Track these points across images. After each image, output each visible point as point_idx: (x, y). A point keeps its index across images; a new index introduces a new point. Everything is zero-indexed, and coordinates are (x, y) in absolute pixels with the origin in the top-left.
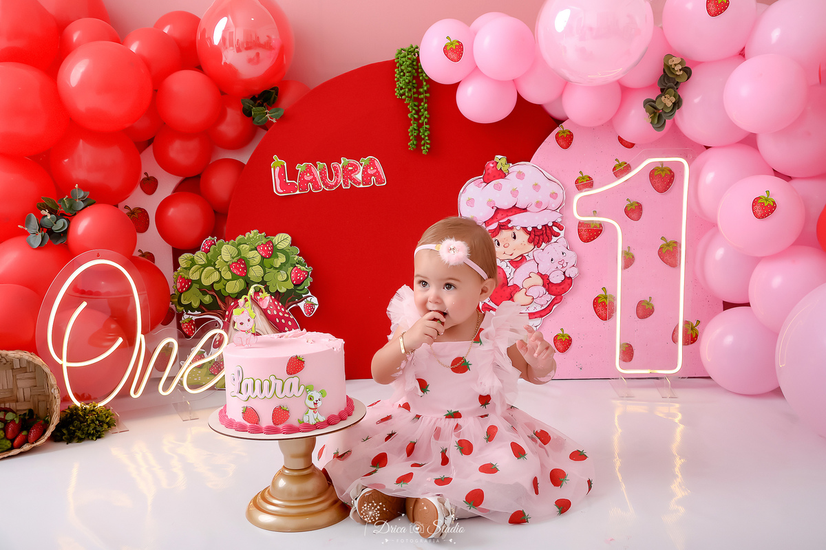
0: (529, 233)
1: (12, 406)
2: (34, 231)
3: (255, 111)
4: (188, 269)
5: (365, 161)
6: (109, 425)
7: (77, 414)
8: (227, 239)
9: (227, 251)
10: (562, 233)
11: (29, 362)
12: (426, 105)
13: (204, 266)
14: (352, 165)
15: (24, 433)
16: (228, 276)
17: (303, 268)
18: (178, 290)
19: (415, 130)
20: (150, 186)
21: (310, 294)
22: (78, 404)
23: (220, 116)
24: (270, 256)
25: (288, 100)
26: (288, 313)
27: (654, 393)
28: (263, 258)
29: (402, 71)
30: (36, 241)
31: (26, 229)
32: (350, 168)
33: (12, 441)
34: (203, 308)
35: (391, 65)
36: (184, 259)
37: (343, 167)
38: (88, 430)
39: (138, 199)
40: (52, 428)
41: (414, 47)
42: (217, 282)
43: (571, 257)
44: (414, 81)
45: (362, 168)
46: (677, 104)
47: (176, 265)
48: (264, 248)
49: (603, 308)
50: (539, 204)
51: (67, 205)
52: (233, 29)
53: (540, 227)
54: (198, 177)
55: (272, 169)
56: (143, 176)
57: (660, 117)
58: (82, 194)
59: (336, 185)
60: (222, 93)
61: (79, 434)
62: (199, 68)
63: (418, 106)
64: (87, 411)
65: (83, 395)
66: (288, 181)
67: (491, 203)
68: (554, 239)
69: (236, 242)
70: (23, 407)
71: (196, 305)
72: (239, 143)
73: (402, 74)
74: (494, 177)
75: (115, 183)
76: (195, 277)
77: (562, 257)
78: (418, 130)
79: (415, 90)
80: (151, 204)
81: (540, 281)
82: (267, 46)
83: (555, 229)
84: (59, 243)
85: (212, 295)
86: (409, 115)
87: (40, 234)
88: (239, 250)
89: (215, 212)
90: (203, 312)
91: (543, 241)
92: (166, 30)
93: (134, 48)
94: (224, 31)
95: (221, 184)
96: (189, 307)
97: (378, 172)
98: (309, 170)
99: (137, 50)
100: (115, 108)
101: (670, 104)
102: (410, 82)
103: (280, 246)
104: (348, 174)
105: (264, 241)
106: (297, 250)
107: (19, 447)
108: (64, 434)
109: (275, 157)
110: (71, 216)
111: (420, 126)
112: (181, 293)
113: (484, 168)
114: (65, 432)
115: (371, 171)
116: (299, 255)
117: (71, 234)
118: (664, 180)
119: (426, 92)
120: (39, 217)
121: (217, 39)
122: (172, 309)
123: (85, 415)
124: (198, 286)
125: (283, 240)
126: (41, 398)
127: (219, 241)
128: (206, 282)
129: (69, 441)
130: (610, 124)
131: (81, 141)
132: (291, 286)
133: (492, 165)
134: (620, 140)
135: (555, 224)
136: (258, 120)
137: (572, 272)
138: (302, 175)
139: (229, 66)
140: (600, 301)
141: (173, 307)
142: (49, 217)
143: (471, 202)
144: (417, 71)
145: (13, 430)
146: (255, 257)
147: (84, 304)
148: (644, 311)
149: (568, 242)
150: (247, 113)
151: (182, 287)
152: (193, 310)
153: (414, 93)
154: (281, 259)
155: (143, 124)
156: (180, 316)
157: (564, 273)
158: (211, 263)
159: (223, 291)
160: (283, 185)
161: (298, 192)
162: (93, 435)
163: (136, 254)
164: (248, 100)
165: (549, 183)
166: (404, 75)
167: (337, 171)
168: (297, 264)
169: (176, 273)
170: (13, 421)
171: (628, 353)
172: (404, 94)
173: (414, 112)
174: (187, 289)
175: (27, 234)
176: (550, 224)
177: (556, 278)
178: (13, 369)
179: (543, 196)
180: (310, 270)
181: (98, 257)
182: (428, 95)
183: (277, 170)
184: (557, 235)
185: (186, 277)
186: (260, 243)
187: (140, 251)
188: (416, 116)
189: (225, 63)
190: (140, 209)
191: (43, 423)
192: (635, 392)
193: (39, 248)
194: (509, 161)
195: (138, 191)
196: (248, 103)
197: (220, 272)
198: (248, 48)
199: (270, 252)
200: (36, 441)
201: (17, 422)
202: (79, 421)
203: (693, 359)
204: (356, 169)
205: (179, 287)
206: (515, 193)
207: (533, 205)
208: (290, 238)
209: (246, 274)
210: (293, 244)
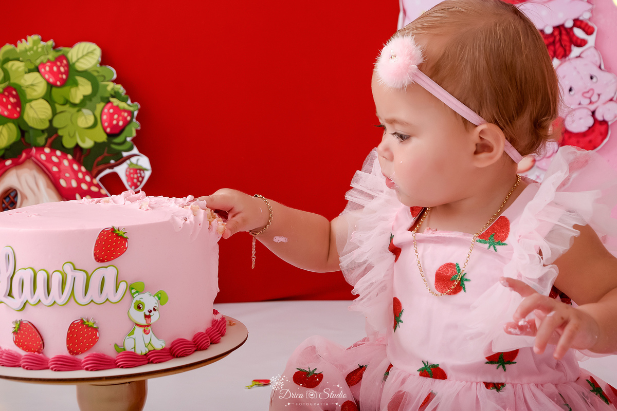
10: (591, 40)
17: (122, 105)
21: (135, 151)
24: (64, 83)
26: (97, 186)
28: (51, 86)
43: (606, 85)
48: (51, 69)
53: (549, 30)
68: (576, 51)
77: (589, 84)
83: (579, 33)
88: (5, 71)
103: (82, 65)
105: (52, 55)
106: (113, 73)
116: (116, 81)
125: (86, 54)
132: (103, 138)
135: (578, 23)
137: (606, 112)
146: (35, 84)
149: (604, 57)
154: (84, 89)
157: (593, 113)
168: (113, 97)
176: (569, 24)
177: (579, 124)
180: (135, 108)
184: (581, 43)
186: (43, 59)
199: (63, 75)
208: (98, 52)
209: (20, 114)
210: (104, 62)
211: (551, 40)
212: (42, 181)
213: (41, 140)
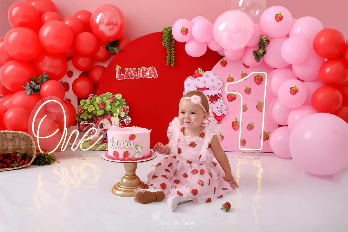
0: (209, 97)
1: (19, 151)
2: (28, 89)
3: (110, 48)
4: (83, 105)
5: (150, 68)
6: (54, 160)
7: (42, 155)
8: (98, 95)
9: (98, 99)
10: (222, 98)
11: (25, 136)
12: (174, 49)
13: (89, 105)
14: (145, 69)
15: (23, 161)
16: (98, 108)
17: (126, 107)
18: (79, 113)
19: (169, 57)
20: (70, 74)
21: (128, 116)
22: (42, 152)
23: (97, 49)
24: (114, 102)
25: (123, 45)
27: (252, 157)
28: (111, 102)
29: (165, 36)
30: (29, 92)
31: (25, 88)
32: (145, 71)
33: (19, 163)
34: (88, 120)
35: (161, 34)
36: (82, 102)
37: (142, 70)
38: (46, 161)
39: (66, 79)
40: (33, 160)
41: (170, 27)
42: (94, 111)
43: (224, 107)
44: (170, 40)
45: (149, 71)
46: (264, 53)
47: (79, 104)
48: (112, 99)
49: (235, 126)
50: (213, 87)
51: (40, 80)
52: (104, 18)
53: (213, 95)
54: (88, 72)
55: (116, 70)
56: (68, 71)
57: (258, 57)
58: (46, 76)
59: (139, 77)
60: (99, 41)
61: (42, 162)
62: (90, 31)
63: (171, 49)
64: (46, 155)
65: (44, 149)
66: (121, 74)
67: (196, 86)
68: (219, 100)
69: (102, 96)
70: (23, 152)
71: (86, 119)
72: (104, 60)
73: (165, 37)
74: (198, 76)
75: (58, 72)
76: (86, 108)
77: (221, 107)
78: (170, 57)
79: (170, 43)
80: (70, 81)
81: (213, 115)
82: (116, 24)
83: (219, 96)
84: (37, 93)
85: (92, 116)
86: (167, 52)
87: (30, 90)
88: (102, 99)
89: (94, 85)
90: (88, 121)
91: (215, 100)
92: (79, 17)
93: (67, 23)
94: (100, 18)
95: (97, 74)
96: (83, 120)
97: (155, 72)
98: (129, 71)
99: (68, 24)
100: (60, 45)
101: (262, 53)
102: (168, 40)
103: (118, 98)
104: (144, 73)
105: (112, 96)
106: (124, 100)
107: (21, 166)
108: (37, 162)
109: (117, 65)
110: (41, 84)
111: (171, 56)
112: (80, 114)
113: (194, 73)
114: (37, 161)
115: (152, 72)
116: (124, 102)
117: (41, 90)
118: (259, 80)
119: (174, 44)
120: (30, 84)
121: (98, 21)
122: (77, 120)
123: (44, 156)
124: (87, 112)
125: (119, 96)
126: (29, 149)
127: (95, 96)
128: (90, 111)
129: (39, 165)
130: (241, 59)
131: (46, 57)
133: (197, 72)
134: (244, 65)
135: (219, 94)
136: (111, 52)
137: (225, 112)
138: (127, 72)
139: (102, 31)
140: (234, 123)
141: (77, 119)
142: (34, 84)
143: (189, 85)
144: (171, 36)
145: (19, 160)
146: (108, 102)
147: (46, 116)
148: (250, 127)
149: (224, 101)
150: (108, 49)
151: (81, 112)
152: (85, 121)
153: (169, 44)
154: (118, 103)
155: (69, 51)
156: (80, 123)
157: (222, 112)
158: (92, 103)
159: (96, 114)
160: (120, 76)
161: (125, 79)
162: (47, 163)
163: (64, 99)
164: (108, 44)
165: (217, 79)
166: (166, 37)
167: (140, 72)
168: (124, 105)
169: (79, 107)
170: (19, 156)
171: (244, 143)
172: (166, 44)
173: (169, 51)
174: (83, 113)
175: (26, 90)
176: (217, 94)
177: (219, 114)
178: (19, 138)
179: (215, 84)
180: (128, 107)
181: (51, 99)
182: (174, 45)
183: (118, 70)
184: (220, 98)
185: (82, 108)
186: (110, 97)
187: (65, 98)
188: (170, 53)
189: (100, 30)
190: (66, 83)
191: (30, 158)
192: (245, 157)
193: (29, 95)
194: (203, 71)
195: (66, 76)
196: (108, 45)
197: (95, 107)
198: (108, 25)
199: (114, 100)
200: (27, 164)
201: (21, 157)
202: (42, 158)
203: (267, 146)
204: (147, 71)
205: (80, 112)
206: (205, 82)
207: (211, 87)
208: (121, 95)
209: (105, 108)
210: (122, 98)
211: (214, 97)
212: (108, 122)
213: (109, 113)
